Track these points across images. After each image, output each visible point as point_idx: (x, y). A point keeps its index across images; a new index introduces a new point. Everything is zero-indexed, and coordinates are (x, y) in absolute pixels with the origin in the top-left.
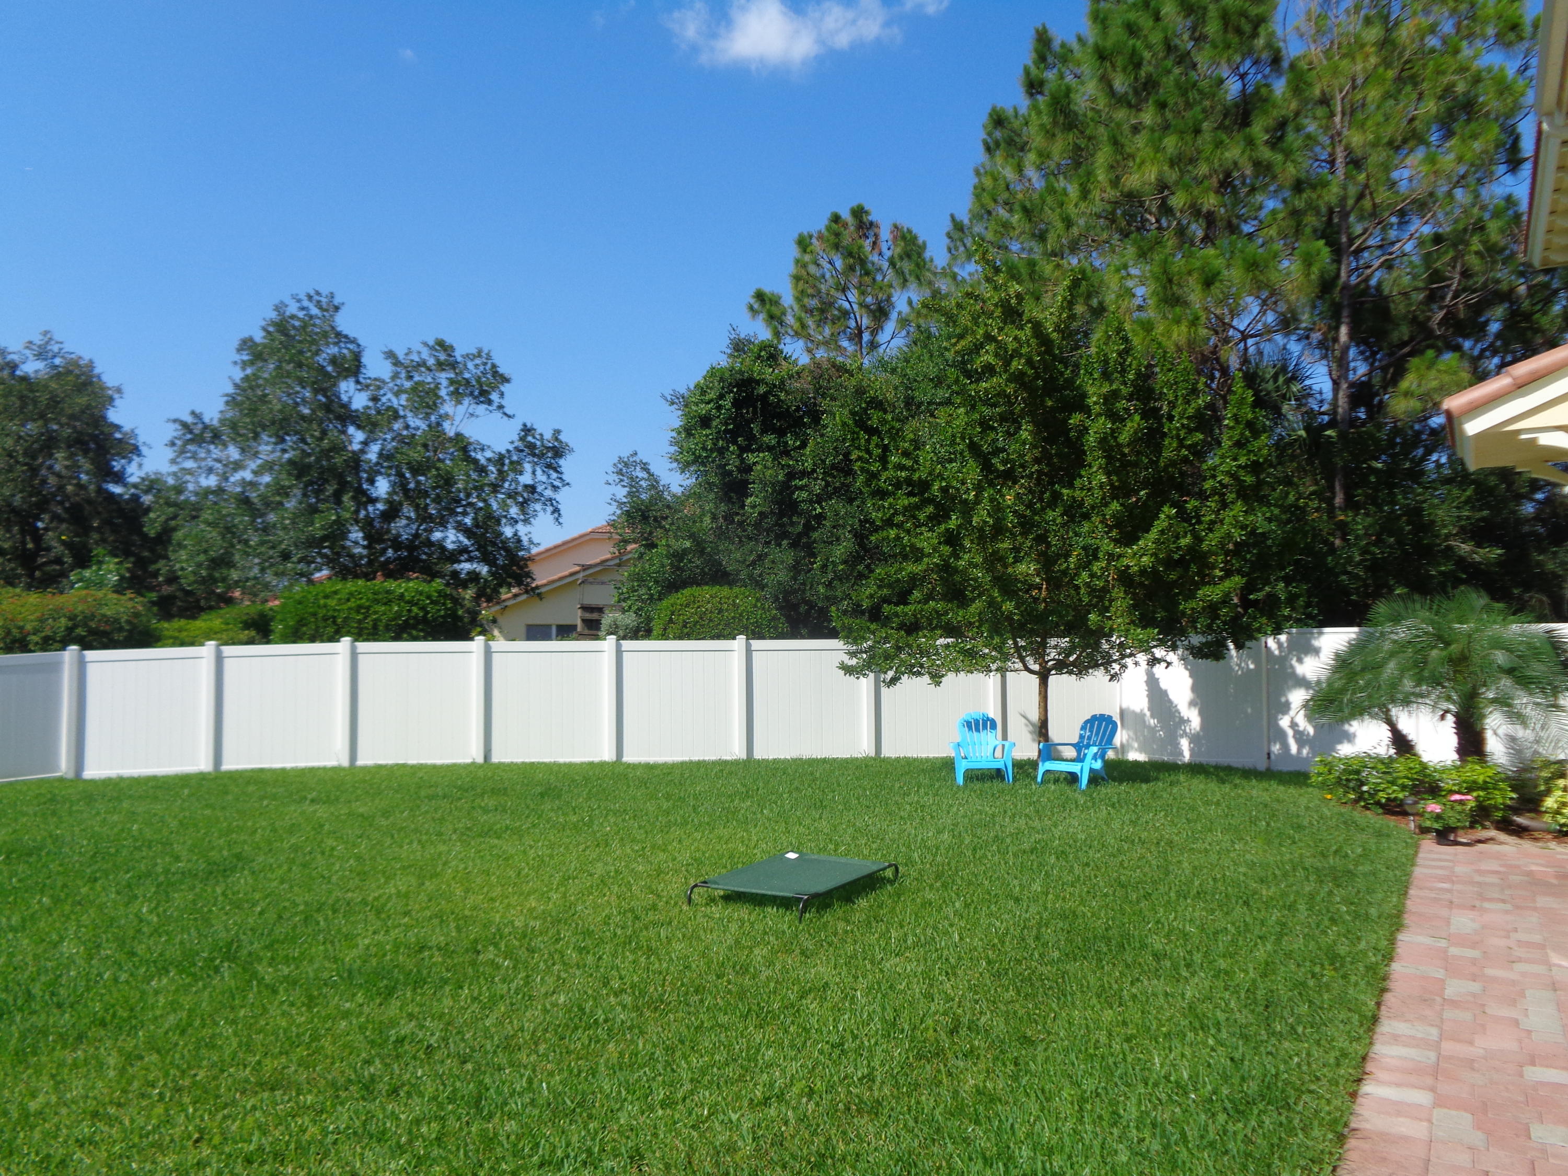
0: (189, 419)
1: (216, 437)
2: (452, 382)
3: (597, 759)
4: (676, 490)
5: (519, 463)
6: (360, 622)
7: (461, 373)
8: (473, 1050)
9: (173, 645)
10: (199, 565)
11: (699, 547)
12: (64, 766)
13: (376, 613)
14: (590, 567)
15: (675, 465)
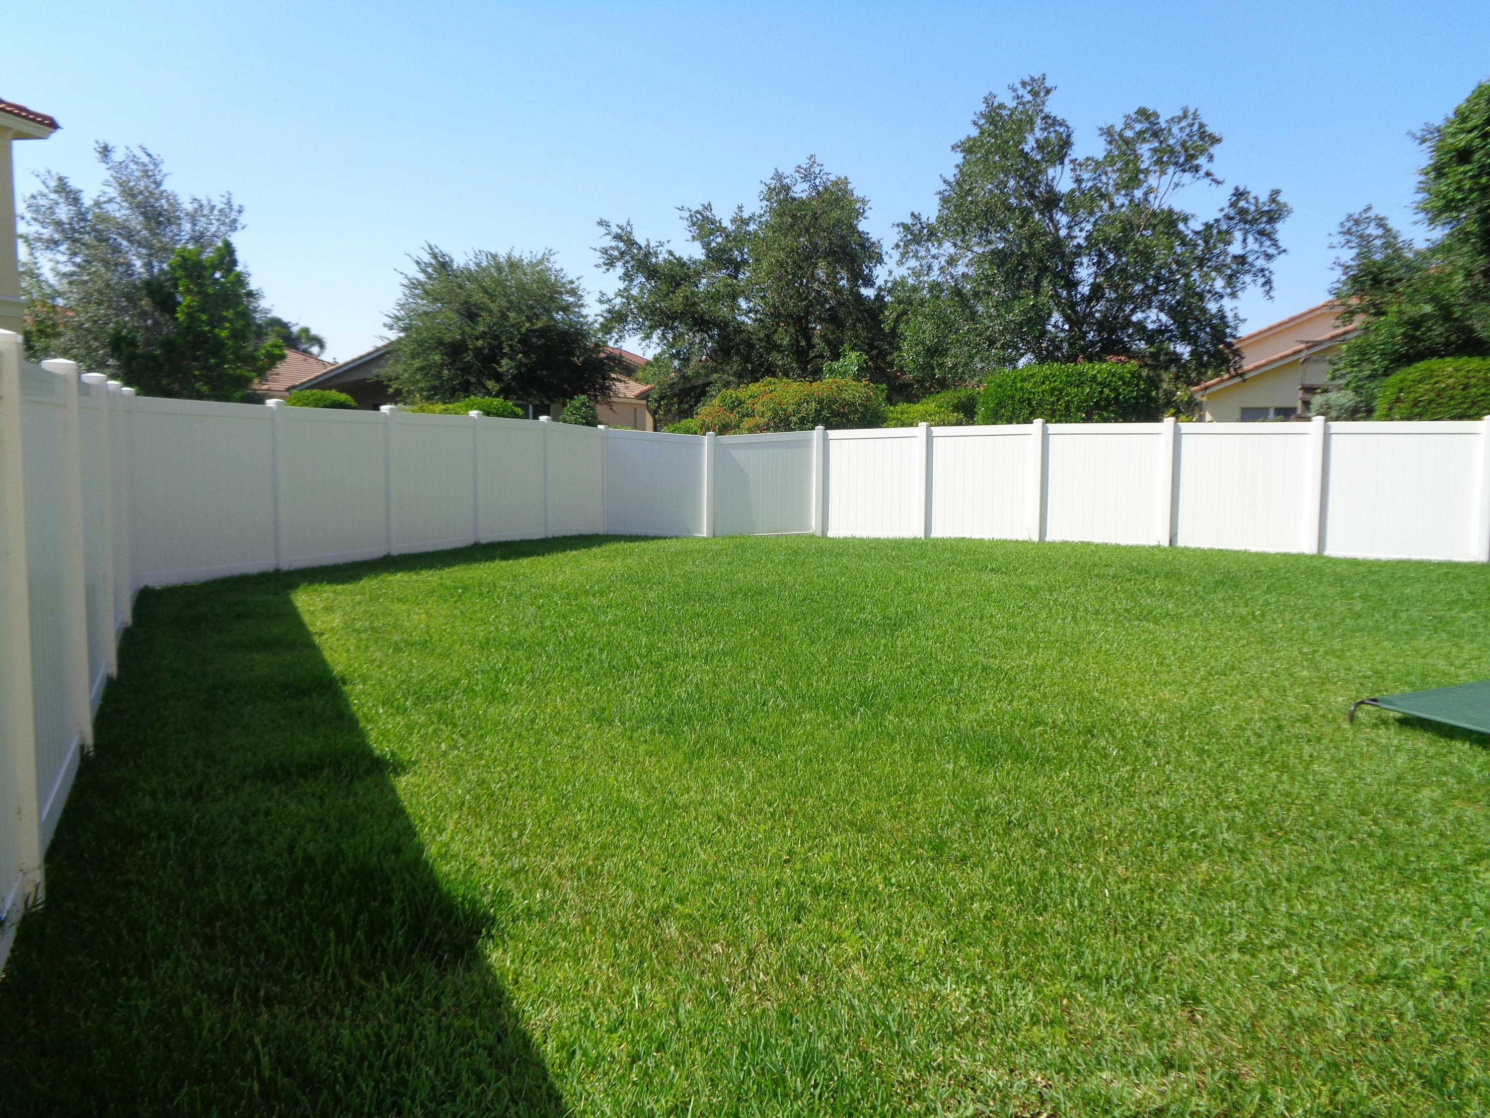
0: (909, 221)
1: (932, 234)
2: (1155, 151)
3: (1294, 551)
4: (1420, 245)
5: (1228, 232)
6: (1053, 403)
7: (1166, 140)
8: (1052, 835)
9: (896, 426)
10: (918, 354)
11: (1445, 312)
12: (814, 527)
13: (1068, 395)
14: (1317, 344)
15: (1422, 216)
